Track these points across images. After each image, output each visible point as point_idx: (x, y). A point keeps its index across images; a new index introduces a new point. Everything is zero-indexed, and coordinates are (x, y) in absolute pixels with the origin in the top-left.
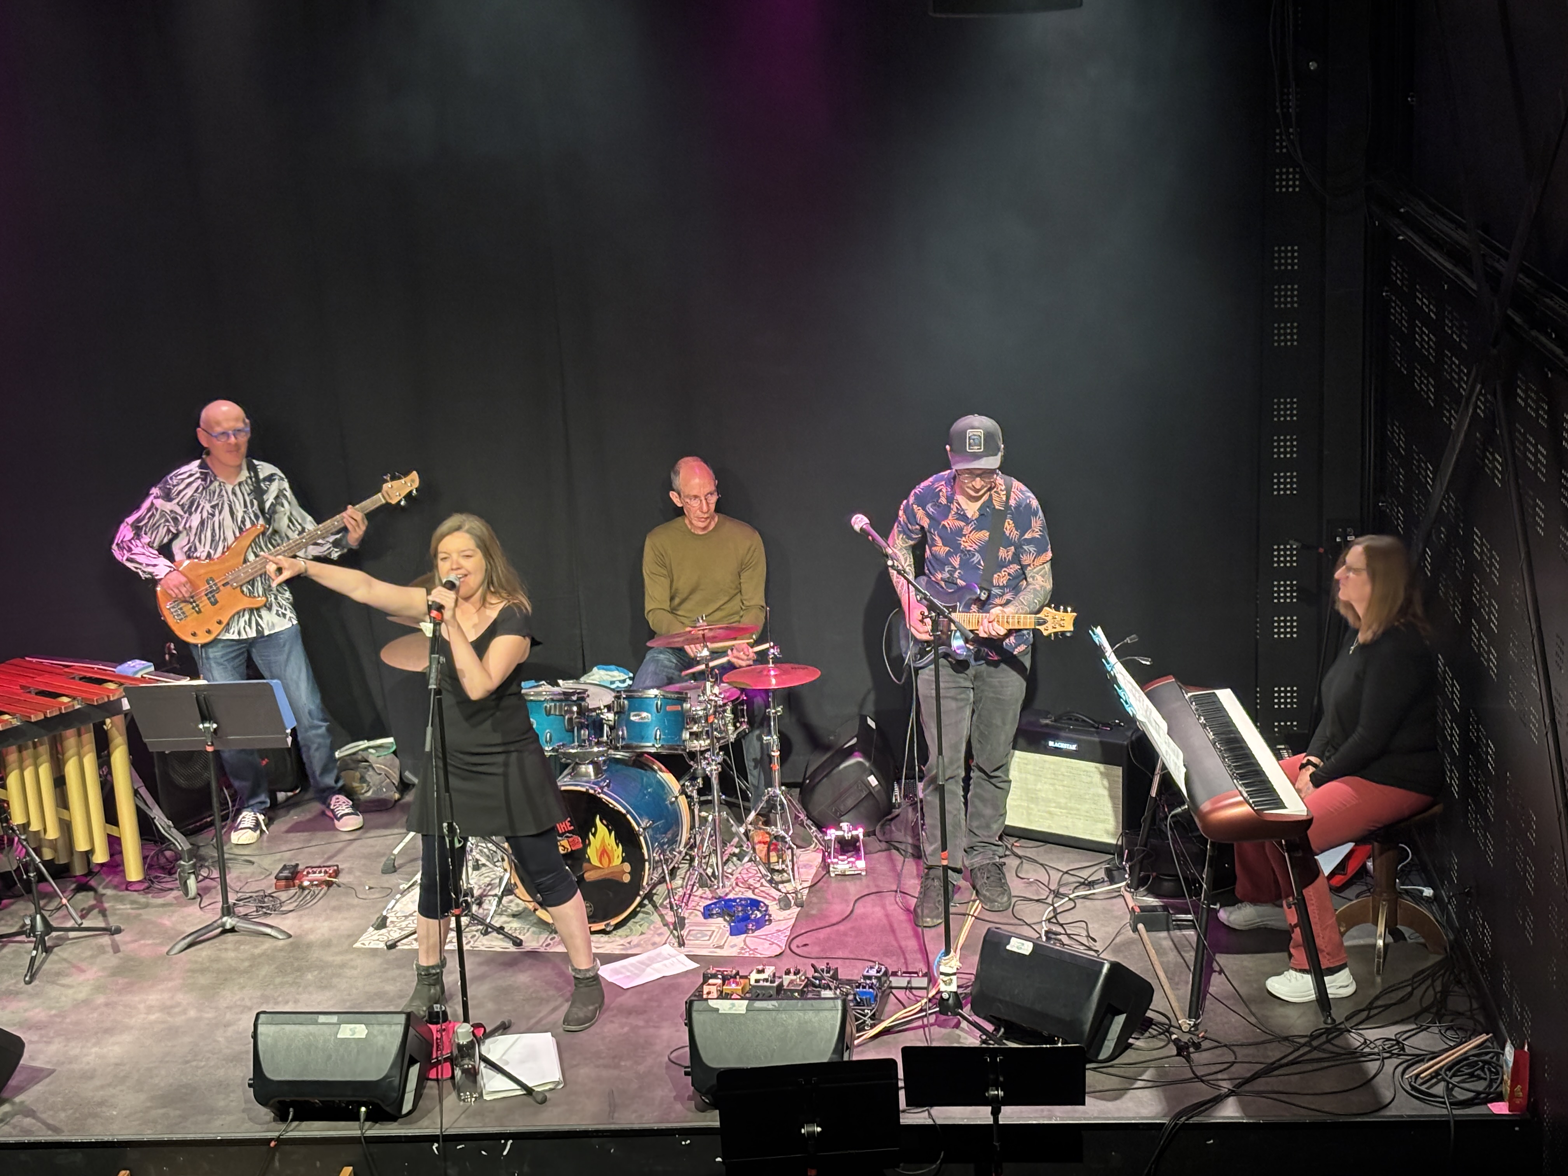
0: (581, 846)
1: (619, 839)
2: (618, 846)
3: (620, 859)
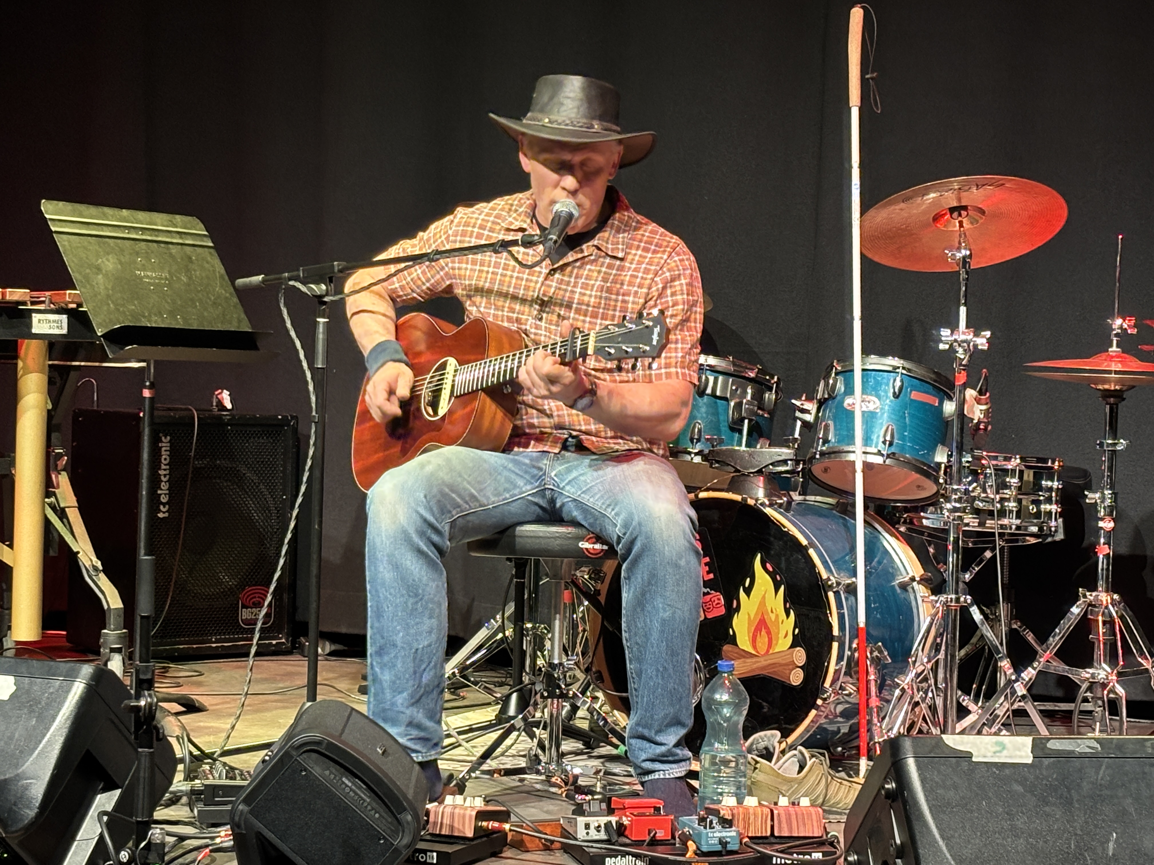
0: (722, 611)
1: (791, 601)
2: (788, 615)
3: (790, 639)
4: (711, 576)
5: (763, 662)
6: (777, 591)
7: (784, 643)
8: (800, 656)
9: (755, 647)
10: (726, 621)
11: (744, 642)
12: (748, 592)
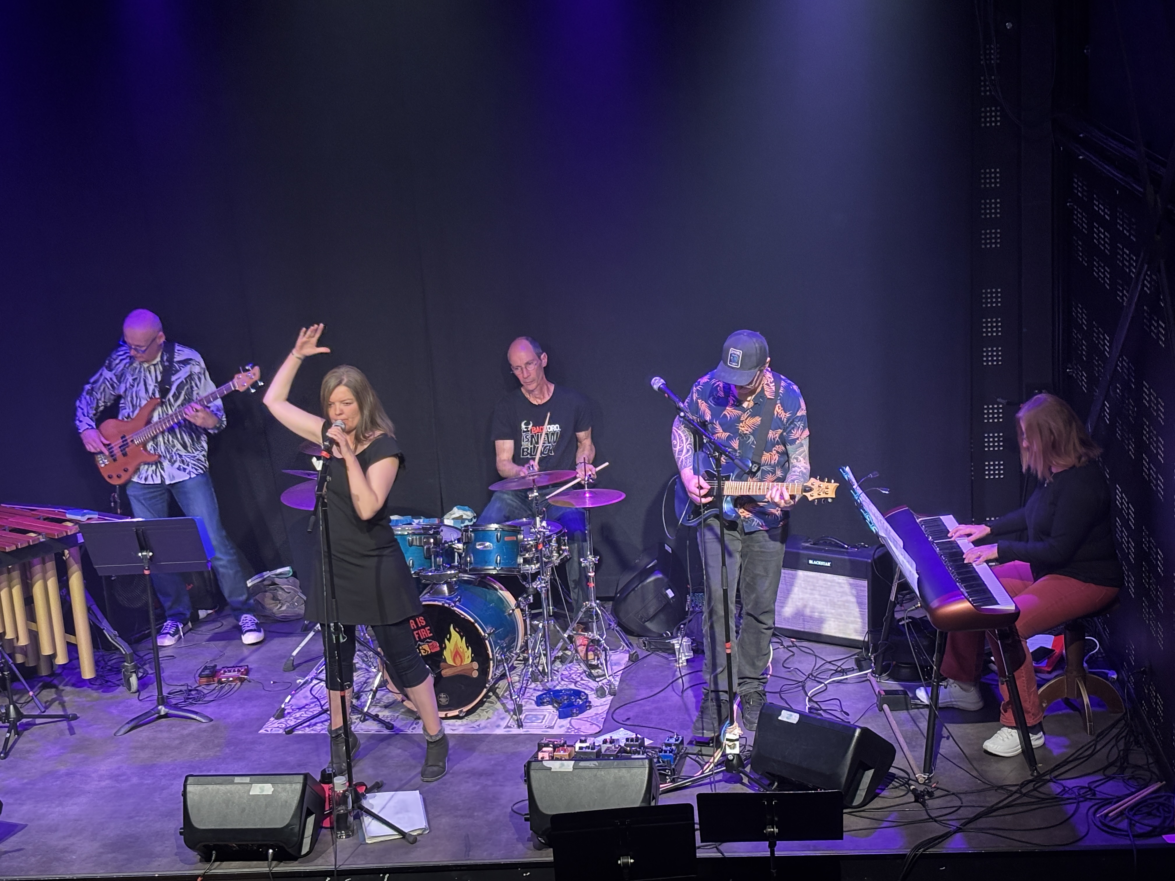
0: (438, 649)
1: (469, 643)
2: (468, 649)
3: (470, 659)
4: (431, 635)
5: (459, 669)
6: (462, 639)
7: (468, 661)
8: (476, 665)
9: (455, 663)
10: (440, 654)
11: (450, 661)
12: (449, 640)
